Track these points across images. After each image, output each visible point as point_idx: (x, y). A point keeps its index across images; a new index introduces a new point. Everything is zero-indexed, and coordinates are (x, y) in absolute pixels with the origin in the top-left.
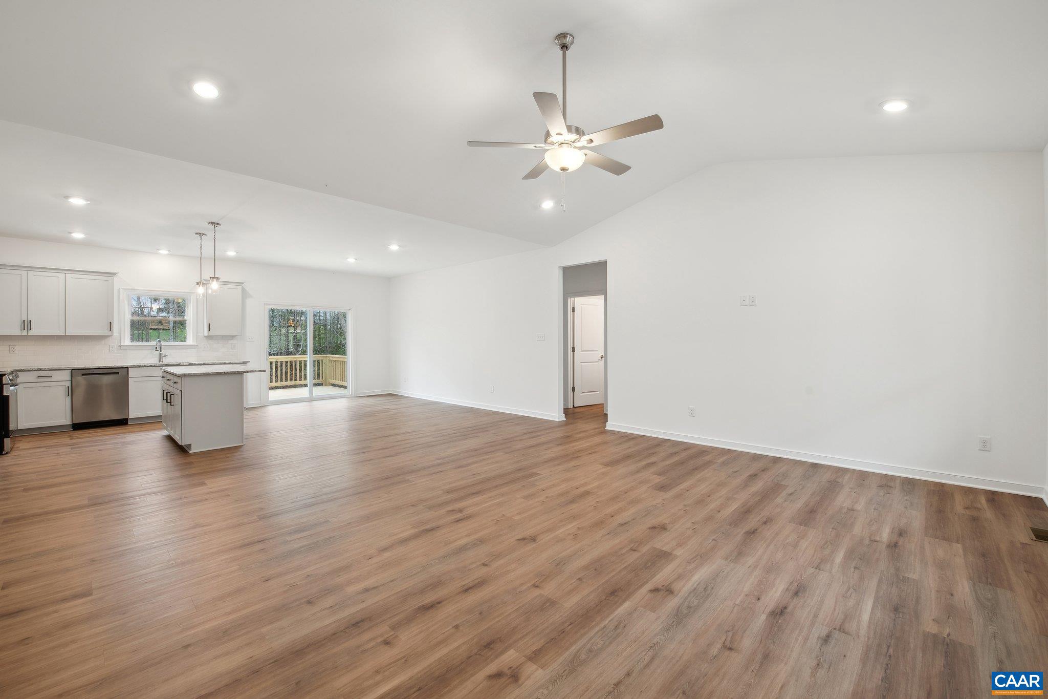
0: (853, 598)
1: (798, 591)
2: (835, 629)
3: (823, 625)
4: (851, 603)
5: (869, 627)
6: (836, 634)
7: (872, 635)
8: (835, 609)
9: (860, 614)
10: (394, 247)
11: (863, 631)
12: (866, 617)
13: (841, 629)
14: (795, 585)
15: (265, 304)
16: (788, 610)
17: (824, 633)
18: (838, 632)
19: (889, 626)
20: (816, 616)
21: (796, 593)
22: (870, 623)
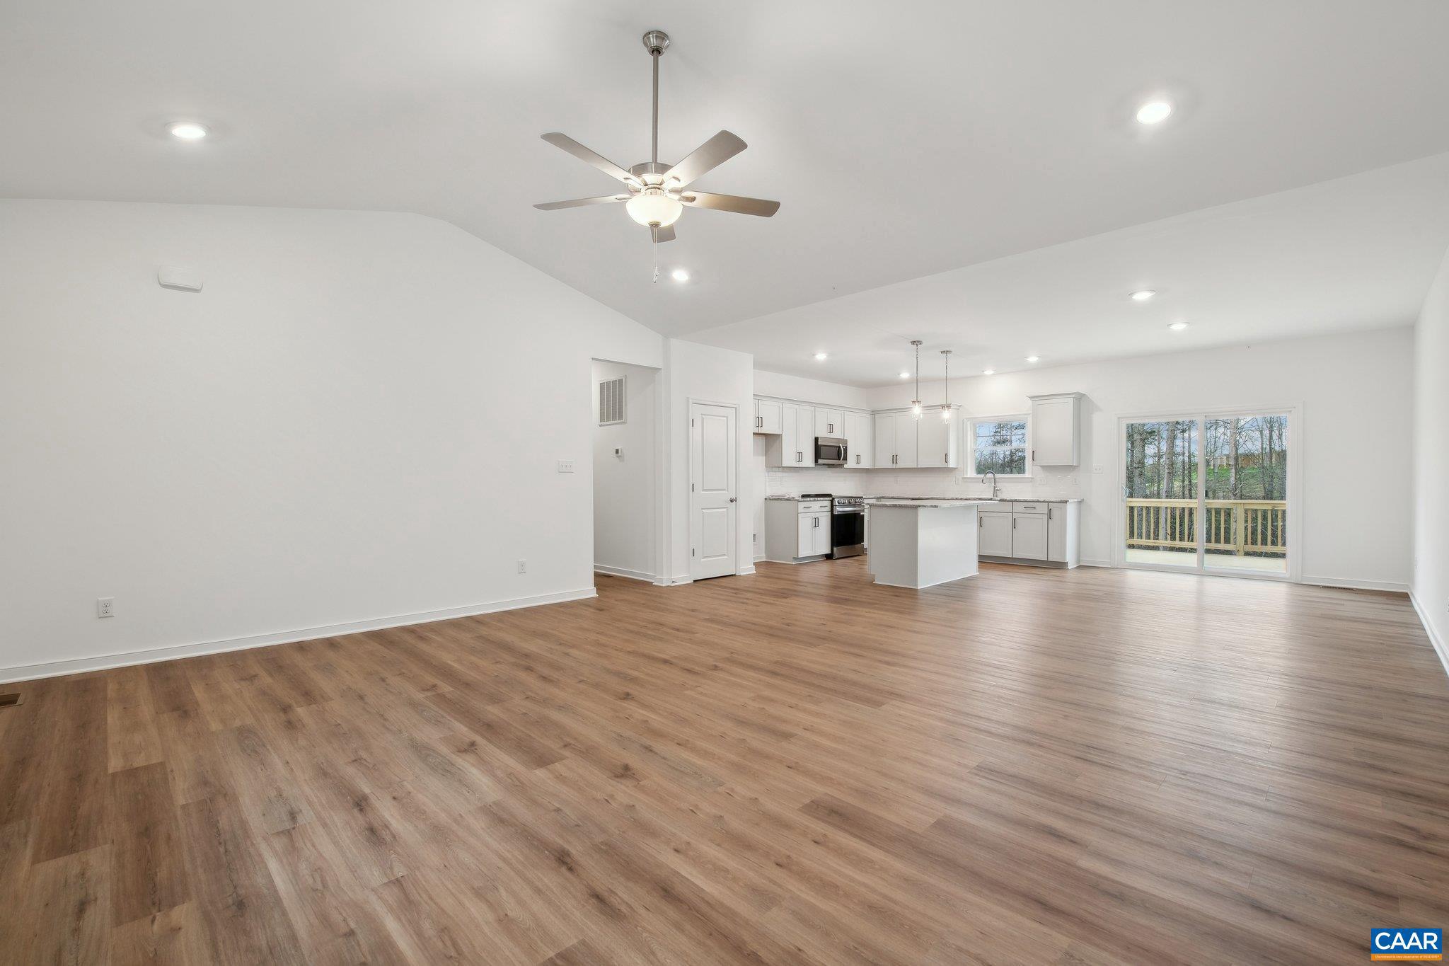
0: (307, 877)
1: (375, 835)
2: (294, 828)
3: (309, 823)
4: (303, 868)
5: (260, 855)
6: (288, 825)
7: (252, 850)
8: (314, 846)
9: (282, 862)
10: (1142, 296)
11: (264, 848)
12: (273, 865)
13: (288, 833)
14: (388, 838)
15: (1119, 418)
16: (356, 811)
17: (301, 820)
18: (289, 828)
19: (238, 874)
20: (325, 825)
21: (372, 830)
22: (263, 861)
